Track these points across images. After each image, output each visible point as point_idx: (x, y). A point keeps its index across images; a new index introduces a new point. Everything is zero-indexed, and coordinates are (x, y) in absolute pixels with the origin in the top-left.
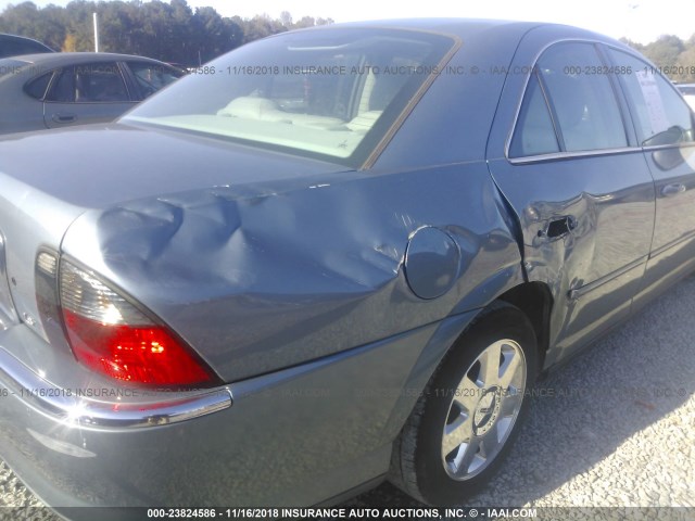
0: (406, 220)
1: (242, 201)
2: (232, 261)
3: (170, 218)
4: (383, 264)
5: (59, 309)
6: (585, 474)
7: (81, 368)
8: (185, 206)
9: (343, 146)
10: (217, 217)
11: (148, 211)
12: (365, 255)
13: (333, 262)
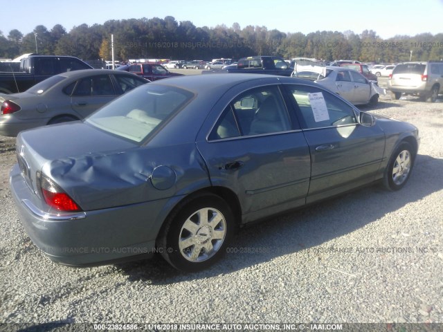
0: (153, 164)
1: (94, 158)
2: (88, 175)
3: (71, 163)
4: (142, 178)
5: (41, 188)
6: (252, 267)
7: (48, 206)
8: (76, 159)
9: (140, 138)
10: (85, 163)
11: (65, 161)
12: (136, 175)
13: (124, 177)
